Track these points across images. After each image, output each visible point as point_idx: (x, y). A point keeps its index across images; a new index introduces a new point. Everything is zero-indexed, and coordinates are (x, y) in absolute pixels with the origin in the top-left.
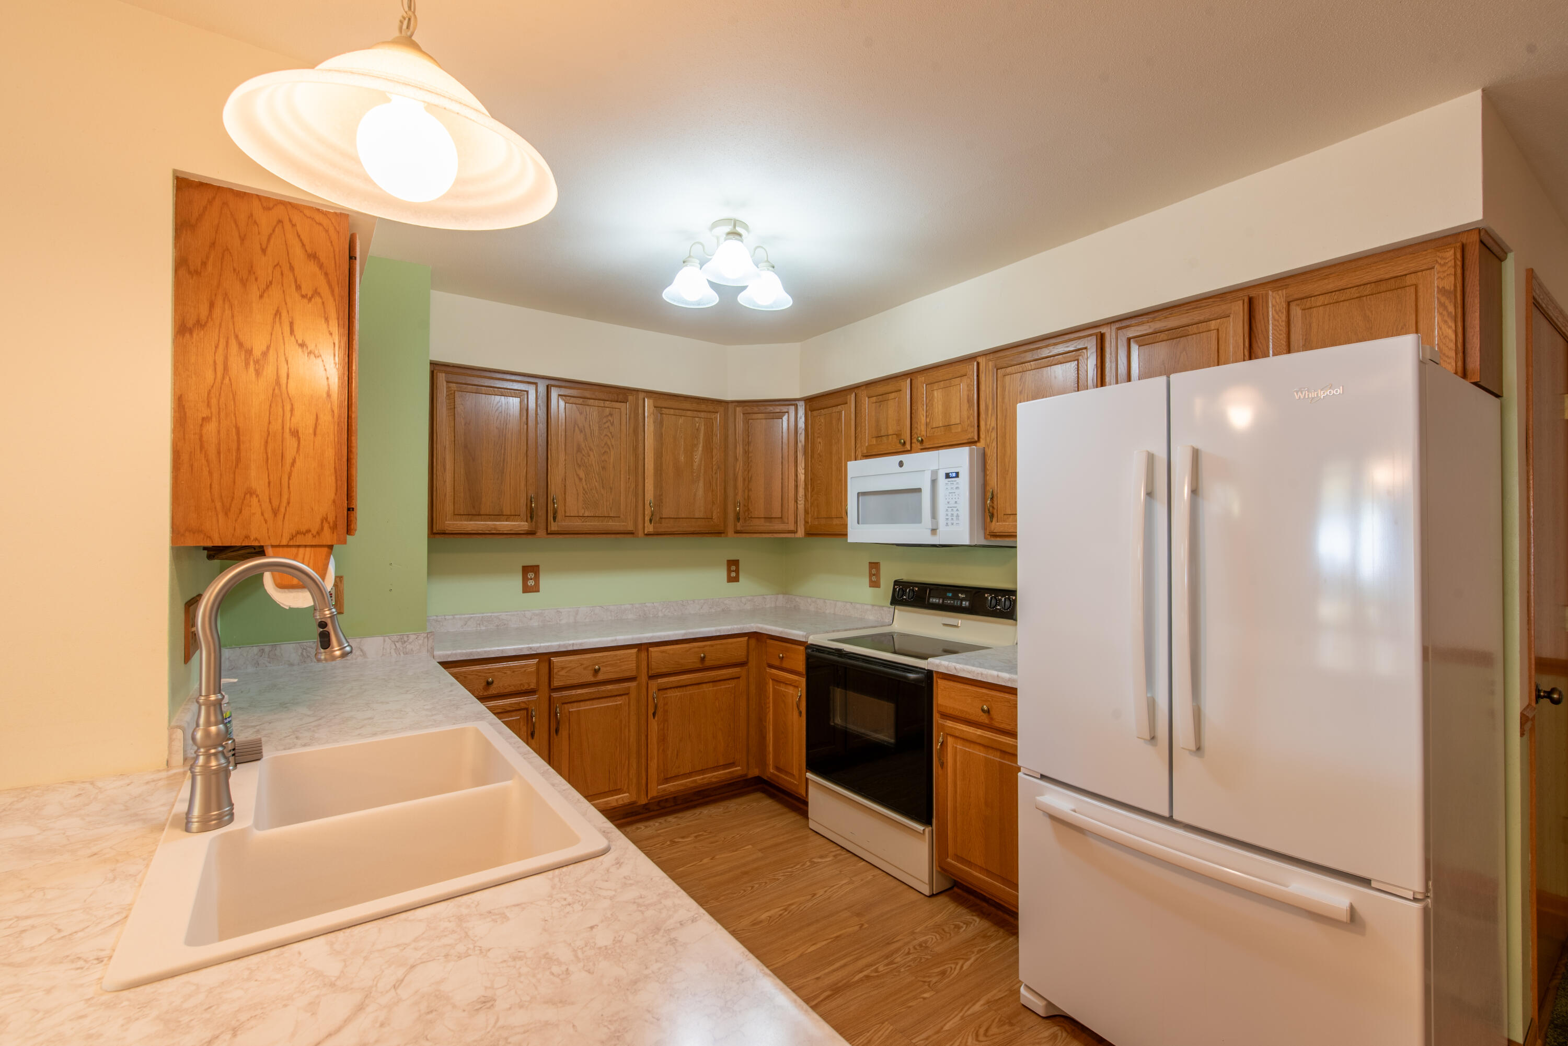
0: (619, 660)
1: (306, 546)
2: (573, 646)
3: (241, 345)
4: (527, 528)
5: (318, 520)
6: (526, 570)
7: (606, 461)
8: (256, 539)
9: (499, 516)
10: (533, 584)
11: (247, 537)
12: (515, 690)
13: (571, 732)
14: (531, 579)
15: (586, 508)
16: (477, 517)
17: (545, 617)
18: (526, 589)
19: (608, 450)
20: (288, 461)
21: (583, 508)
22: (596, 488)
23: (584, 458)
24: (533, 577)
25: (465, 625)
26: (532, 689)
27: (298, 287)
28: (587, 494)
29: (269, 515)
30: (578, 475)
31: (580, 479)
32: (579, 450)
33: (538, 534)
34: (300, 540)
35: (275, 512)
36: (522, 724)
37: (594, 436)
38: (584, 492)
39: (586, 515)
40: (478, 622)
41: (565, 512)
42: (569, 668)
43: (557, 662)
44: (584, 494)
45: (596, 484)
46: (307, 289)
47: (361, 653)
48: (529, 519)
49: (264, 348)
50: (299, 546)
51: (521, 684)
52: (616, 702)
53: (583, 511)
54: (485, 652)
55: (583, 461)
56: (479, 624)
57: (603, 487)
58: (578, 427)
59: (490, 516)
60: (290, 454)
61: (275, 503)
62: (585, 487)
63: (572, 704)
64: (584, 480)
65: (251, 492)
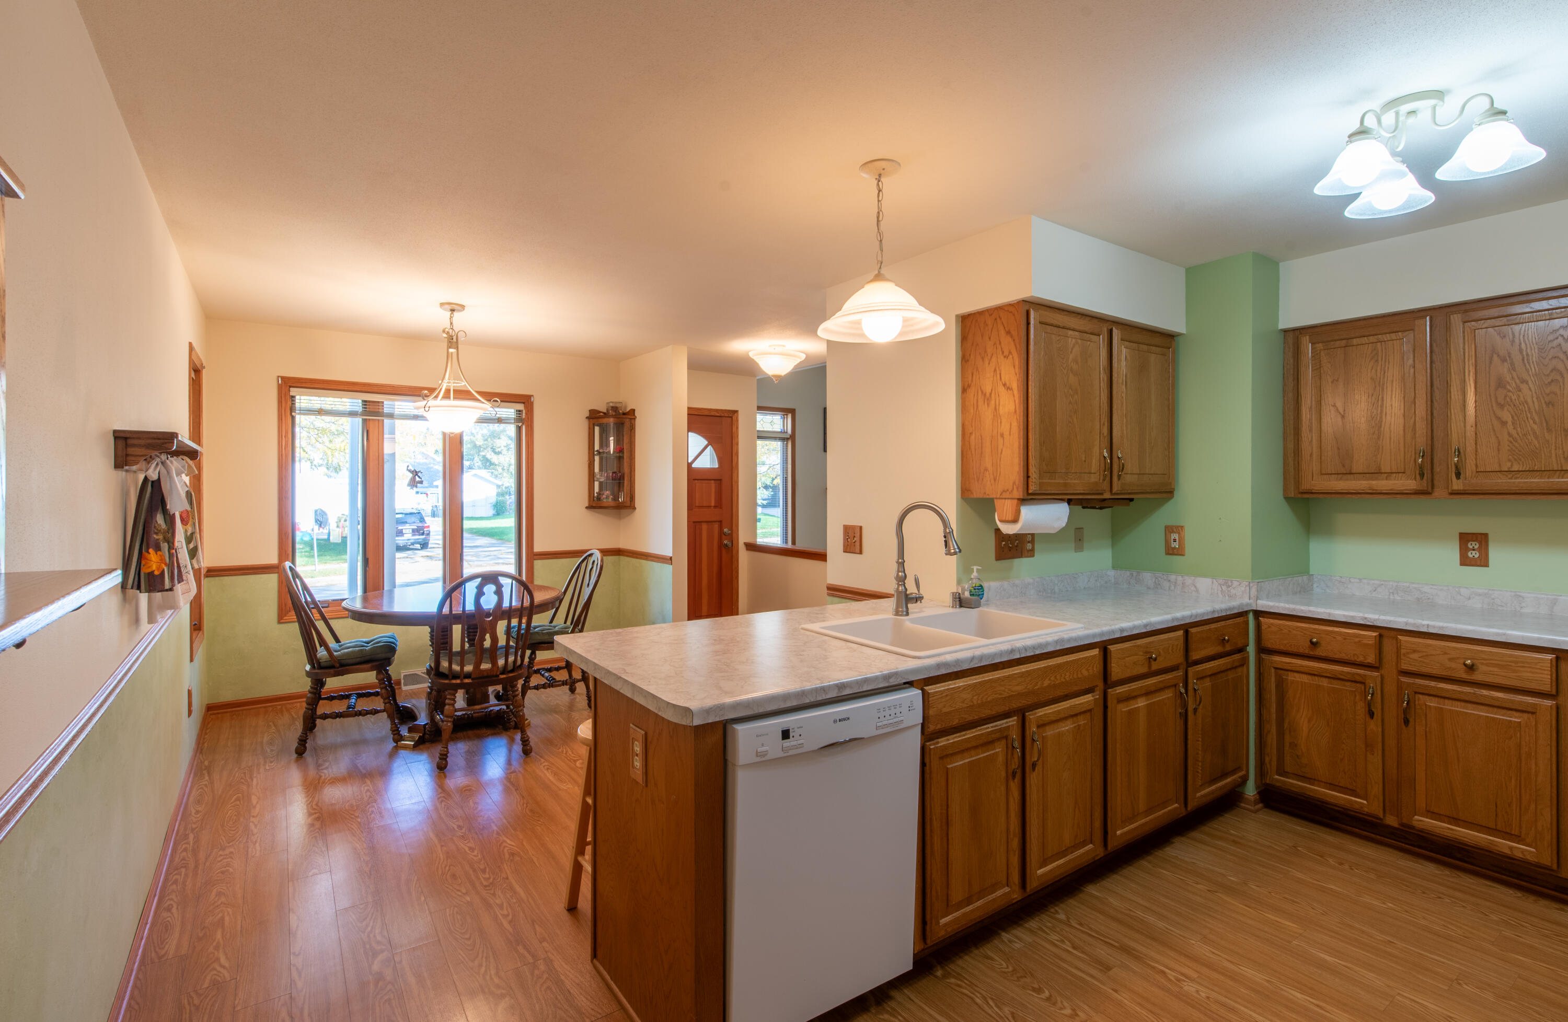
0: (1516, 662)
1: (1008, 498)
2: (1428, 627)
3: (982, 392)
4: (1415, 487)
5: (1012, 484)
6: (1465, 538)
7: (1556, 394)
8: (988, 495)
9: (1377, 473)
10: (1477, 556)
11: (985, 493)
12: (1346, 658)
13: (1427, 729)
14: (1474, 550)
15: (1515, 460)
16: (1349, 476)
17: (1493, 599)
18: (1465, 561)
19: (1559, 378)
20: (1000, 451)
21: (1509, 460)
22: (1535, 433)
23: (1511, 394)
24: (1476, 547)
25: (1375, 591)
26: (1369, 663)
27: (1003, 352)
28: (1516, 442)
29: (993, 481)
30: (1498, 418)
31: (1504, 423)
32: (1501, 384)
33: (1436, 494)
34: (1004, 495)
35: (995, 480)
36: (1358, 697)
37: (1529, 363)
38: (1511, 439)
39: (1516, 468)
40: (1391, 591)
41: (1477, 466)
42: (1424, 654)
43: (1405, 641)
44: (1511, 442)
45: (1535, 427)
46: (1006, 353)
47: (1195, 589)
48: (1418, 477)
49: (990, 391)
50: (1005, 499)
51: (1354, 655)
52: (1511, 717)
53: (1509, 464)
54: (1310, 611)
55: (1508, 399)
56: (1393, 593)
57: (1549, 430)
58: (1498, 356)
59: (1364, 475)
60: (1000, 446)
61: (995, 475)
62: (1514, 432)
63: (1431, 698)
64: (1510, 423)
65: (986, 470)
